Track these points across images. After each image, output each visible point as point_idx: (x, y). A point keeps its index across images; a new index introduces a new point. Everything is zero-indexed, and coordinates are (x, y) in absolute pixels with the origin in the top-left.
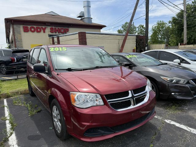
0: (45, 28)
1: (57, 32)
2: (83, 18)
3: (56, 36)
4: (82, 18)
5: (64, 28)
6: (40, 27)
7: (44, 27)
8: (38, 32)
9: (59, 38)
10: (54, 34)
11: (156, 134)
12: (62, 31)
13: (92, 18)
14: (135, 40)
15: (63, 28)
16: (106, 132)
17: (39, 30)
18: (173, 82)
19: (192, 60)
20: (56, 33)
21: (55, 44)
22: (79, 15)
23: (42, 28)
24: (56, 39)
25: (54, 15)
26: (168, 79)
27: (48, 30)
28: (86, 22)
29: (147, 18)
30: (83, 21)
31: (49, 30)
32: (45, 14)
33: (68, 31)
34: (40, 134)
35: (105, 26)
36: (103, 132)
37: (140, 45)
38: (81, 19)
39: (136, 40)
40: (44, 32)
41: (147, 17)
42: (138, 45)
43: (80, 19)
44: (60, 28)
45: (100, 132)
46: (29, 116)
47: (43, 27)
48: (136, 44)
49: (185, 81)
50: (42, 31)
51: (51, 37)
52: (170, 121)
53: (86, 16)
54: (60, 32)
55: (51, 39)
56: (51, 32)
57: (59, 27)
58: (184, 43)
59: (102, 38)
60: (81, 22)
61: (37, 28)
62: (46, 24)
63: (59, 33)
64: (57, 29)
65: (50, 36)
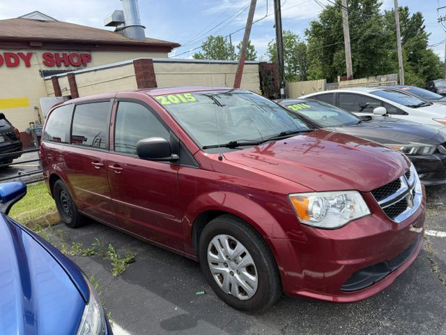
0: (30, 55)
1: (63, 64)
2: (122, 26)
3: (66, 74)
4: (119, 27)
5: (80, 53)
6: (16, 52)
7: (25, 53)
8: (10, 65)
9: (74, 78)
10: (55, 68)
11: (432, 262)
12: (75, 60)
13: (144, 27)
14: (258, 74)
15: (76, 52)
16: (375, 275)
17: (13, 61)
18: (411, 152)
19: (409, 106)
20: (59, 66)
21: (65, 94)
22: (110, 21)
23: (21, 55)
24: (64, 82)
25: (44, 21)
26: (402, 148)
27: (37, 59)
28: (130, 36)
29: (279, 24)
30: (123, 35)
31: (41, 60)
32: (19, 18)
33: (89, 59)
34: (183, 312)
35: (177, 45)
36: (370, 274)
37: (269, 86)
38: (116, 31)
39: (260, 73)
40: (28, 65)
41: (279, 21)
42: (265, 85)
43: (113, 29)
44: (68, 53)
45: (366, 276)
46: (115, 274)
47: (22, 53)
48: (261, 84)
49: (431, 148)
50: (22, 63)
51: (50, 77)
52: (435, 232)
53: (129, 22)
54: (68, 62)
55: (50, 83)
56: (46, 64)
57: (66, 50)
58: (348, 76)
59: (188, 71)
60: (119, 38)
61: (8, 56)
62: (32, 44)
63: (66, 66)
64: (61, 56)
65: (44, 74)
